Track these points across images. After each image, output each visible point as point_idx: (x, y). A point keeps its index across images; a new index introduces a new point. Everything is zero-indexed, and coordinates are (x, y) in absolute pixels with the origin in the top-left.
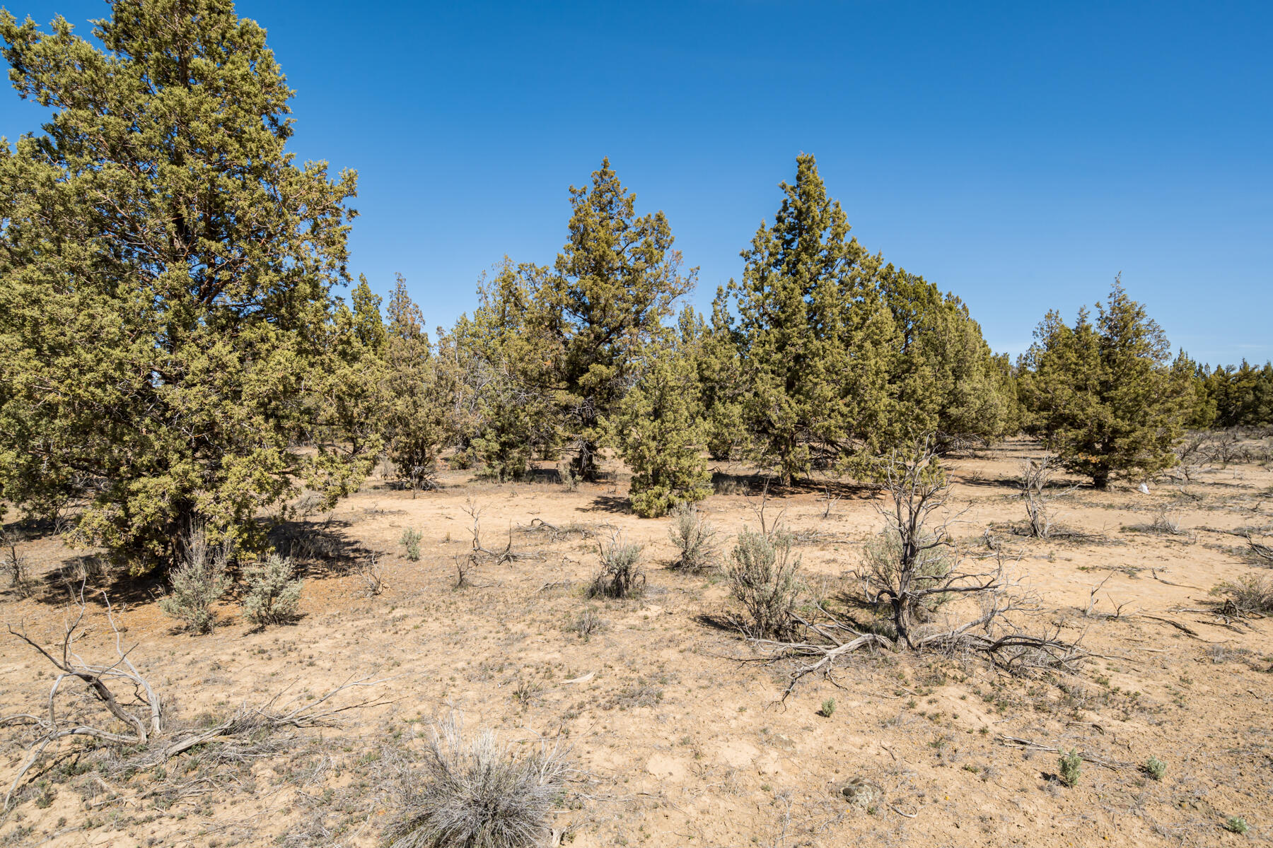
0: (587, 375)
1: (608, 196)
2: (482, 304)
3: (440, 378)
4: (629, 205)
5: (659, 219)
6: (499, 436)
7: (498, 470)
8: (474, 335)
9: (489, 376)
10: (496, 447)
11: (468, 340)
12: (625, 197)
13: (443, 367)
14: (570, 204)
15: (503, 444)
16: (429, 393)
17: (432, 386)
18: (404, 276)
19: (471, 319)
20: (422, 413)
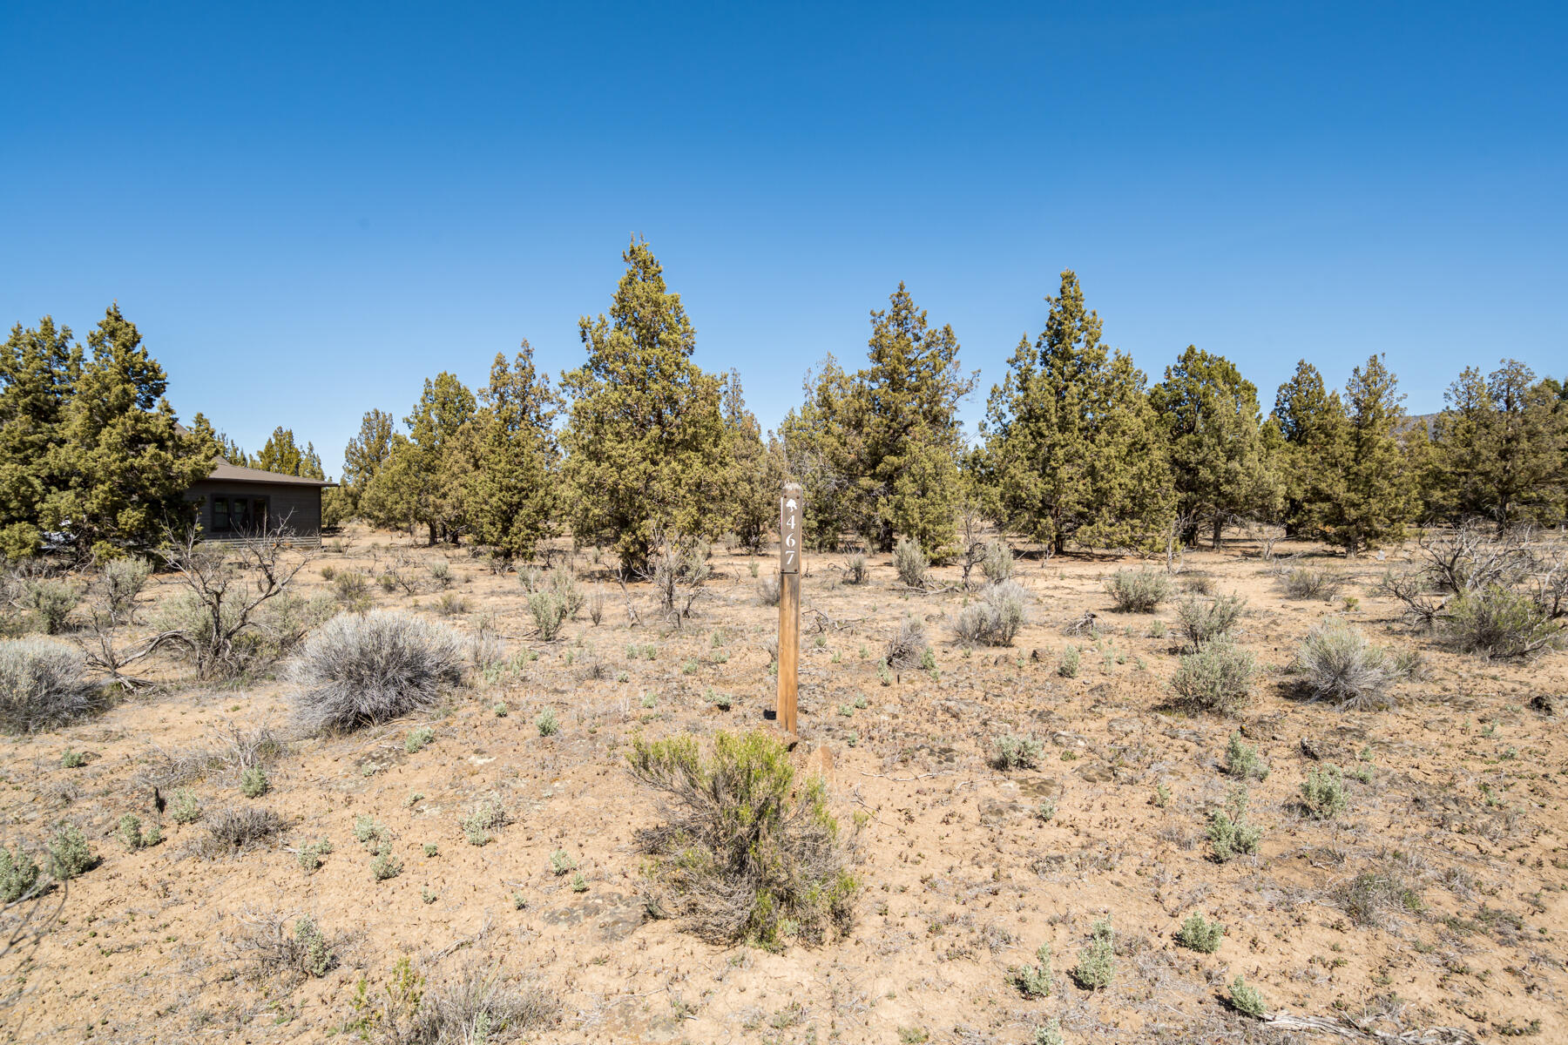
0: (882, 465)
1: (903, 313)
2: (808, 399)
3: (770, 470)
4: (923, 321)
5: (947, 331)
6: (816, 516)
7: (816, 543)
8: (800, 428)
9: (812, 464)
10: (815, 524)
11: (795, 432)
12: (918, 314)
13: (772, 462)
14: (871, 325)
15: (820, 522)
16: (762, 481)
17: (764, 476)
18: (738, 371)
19: (798, 414)
20: (757, 496)
